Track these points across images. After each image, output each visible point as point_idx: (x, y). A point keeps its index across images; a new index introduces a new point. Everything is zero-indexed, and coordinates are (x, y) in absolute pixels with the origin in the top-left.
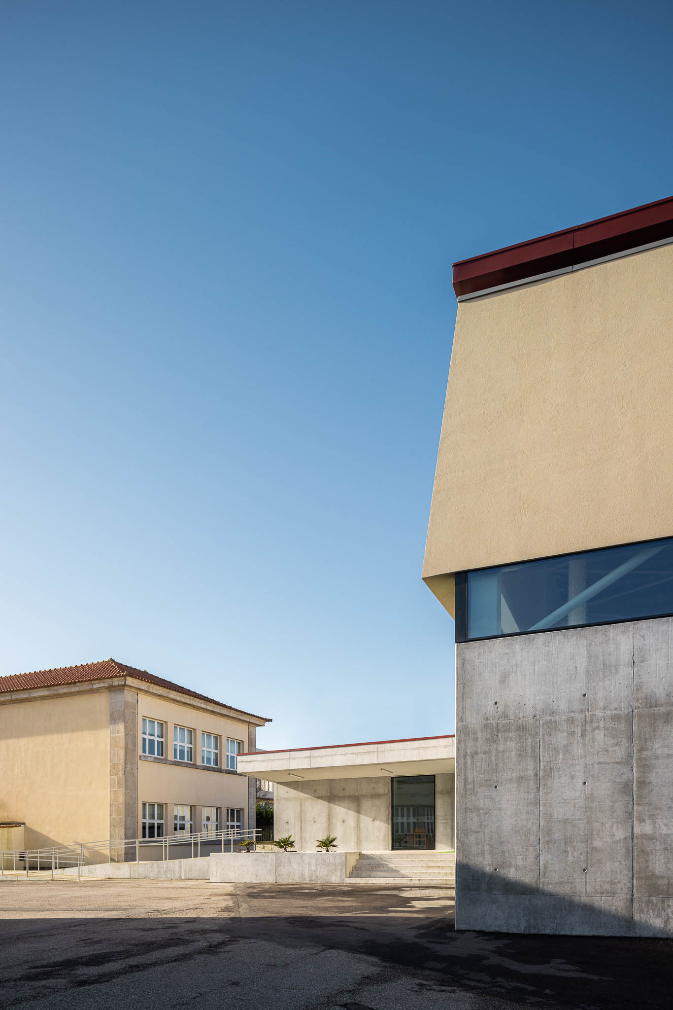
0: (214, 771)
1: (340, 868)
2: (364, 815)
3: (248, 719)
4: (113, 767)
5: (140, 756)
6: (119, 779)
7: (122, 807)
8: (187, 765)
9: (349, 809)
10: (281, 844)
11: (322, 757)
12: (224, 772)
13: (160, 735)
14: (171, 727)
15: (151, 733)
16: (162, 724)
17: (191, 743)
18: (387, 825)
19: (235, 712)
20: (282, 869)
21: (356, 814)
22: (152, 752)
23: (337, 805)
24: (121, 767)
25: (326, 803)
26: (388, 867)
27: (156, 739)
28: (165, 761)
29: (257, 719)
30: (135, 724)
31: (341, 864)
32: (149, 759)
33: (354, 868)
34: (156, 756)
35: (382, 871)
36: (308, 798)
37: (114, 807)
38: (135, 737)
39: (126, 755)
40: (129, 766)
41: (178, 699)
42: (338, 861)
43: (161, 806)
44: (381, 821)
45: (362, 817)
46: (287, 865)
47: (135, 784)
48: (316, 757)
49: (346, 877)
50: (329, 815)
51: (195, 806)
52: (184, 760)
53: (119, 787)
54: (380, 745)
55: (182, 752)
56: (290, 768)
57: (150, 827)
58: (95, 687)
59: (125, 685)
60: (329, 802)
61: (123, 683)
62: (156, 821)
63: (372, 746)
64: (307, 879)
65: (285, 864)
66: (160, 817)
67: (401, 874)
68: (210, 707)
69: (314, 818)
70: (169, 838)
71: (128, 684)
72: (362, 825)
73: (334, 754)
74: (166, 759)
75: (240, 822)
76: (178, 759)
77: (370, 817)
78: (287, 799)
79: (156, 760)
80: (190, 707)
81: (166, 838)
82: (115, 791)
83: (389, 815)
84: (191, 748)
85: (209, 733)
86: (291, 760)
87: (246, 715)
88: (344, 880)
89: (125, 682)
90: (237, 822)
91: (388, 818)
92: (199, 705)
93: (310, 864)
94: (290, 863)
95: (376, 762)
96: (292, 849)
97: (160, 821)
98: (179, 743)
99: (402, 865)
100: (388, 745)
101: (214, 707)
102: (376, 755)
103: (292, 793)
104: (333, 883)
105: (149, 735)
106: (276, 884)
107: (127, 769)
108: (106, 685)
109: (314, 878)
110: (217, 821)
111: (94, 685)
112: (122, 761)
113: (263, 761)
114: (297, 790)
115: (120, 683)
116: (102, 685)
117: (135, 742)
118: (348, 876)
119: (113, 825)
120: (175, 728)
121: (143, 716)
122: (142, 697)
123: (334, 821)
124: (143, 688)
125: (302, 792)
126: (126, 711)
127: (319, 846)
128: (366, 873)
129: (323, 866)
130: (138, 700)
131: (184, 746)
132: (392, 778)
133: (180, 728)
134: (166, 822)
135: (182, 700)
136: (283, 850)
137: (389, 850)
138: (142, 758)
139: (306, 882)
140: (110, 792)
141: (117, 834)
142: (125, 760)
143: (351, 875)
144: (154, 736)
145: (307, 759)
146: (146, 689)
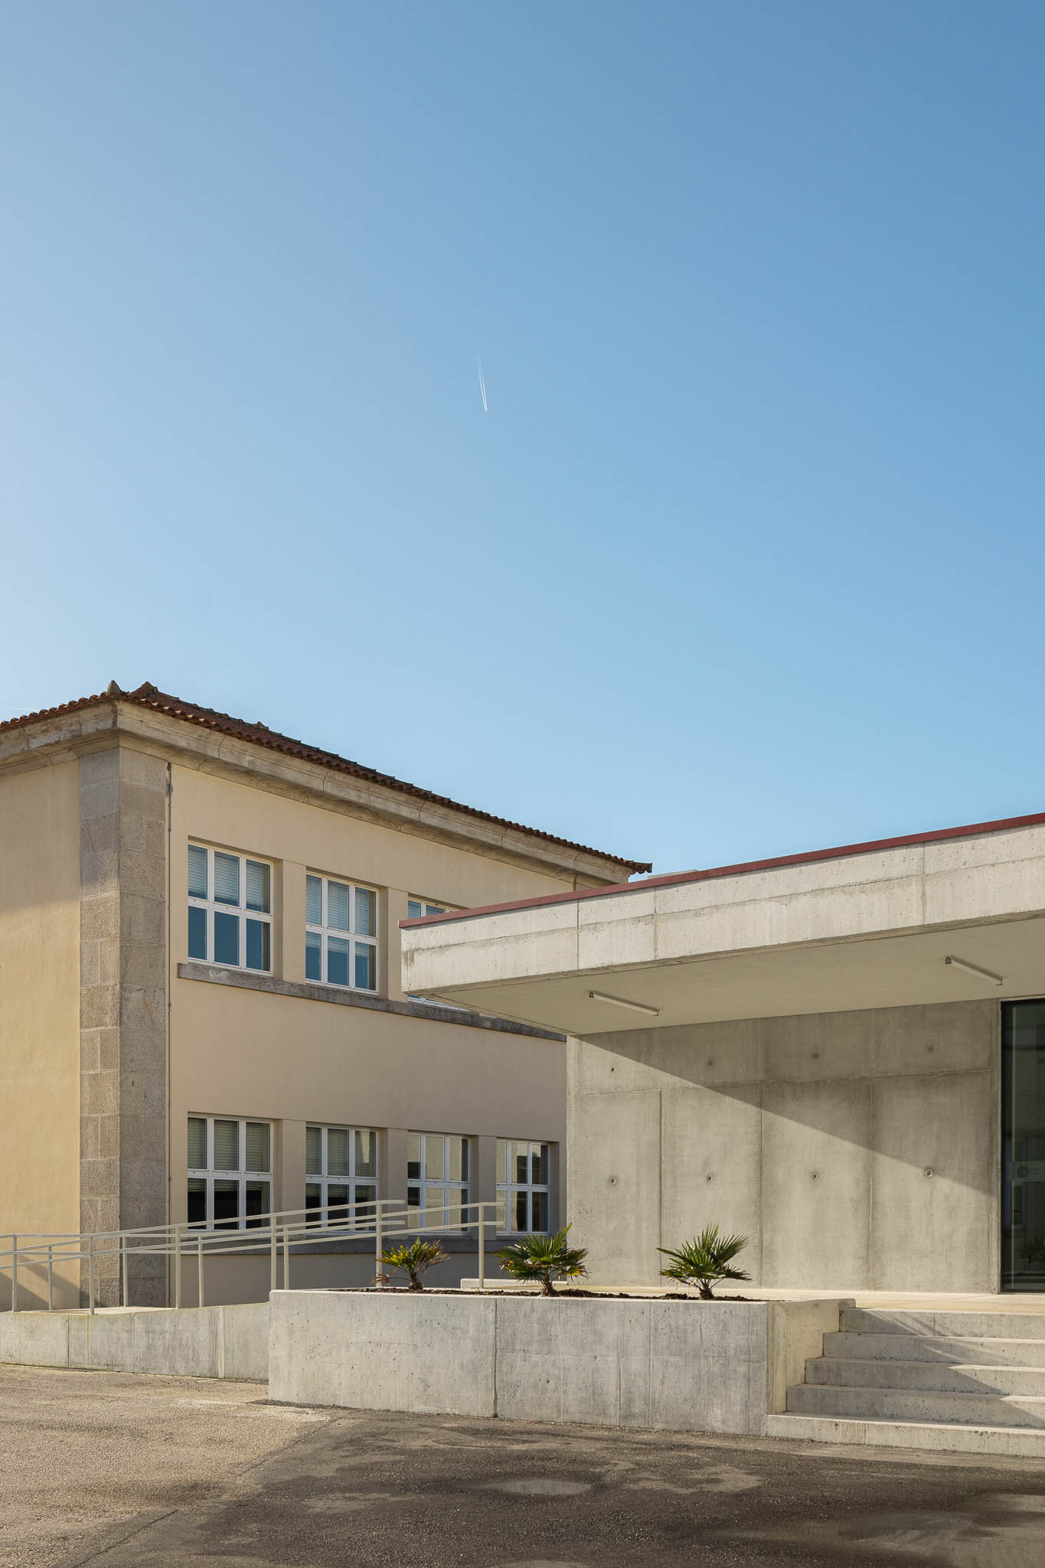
0: (453, 1021)
1: (742, 1369)
2: (892, 1156)
3: (568, 861)
4: (90, 999)
5: (180, 965)
6: (105, 1041)
7: (113, 1127)
8: (354, 1001)
9: (833, 1133)
10: (529, 1262)
11: (697, 913)
12: (488, 1024)
13: (259, 901)
14: (294, 881)
15: (225, 894)
16: (267, 867)
17: (372, 933)
18: (983, 1197)
19: (522, 835)
20: (519, 1362)
21: (862, 1150)
22: (226, 952)
23: (791, 1116)
24: (110, 1000)
25: (751, 1110)
26: (957, 1373)
27: (243, 914)
28: (276, 987)
29: (600, 862)
30: (158, 862)
31: (748, 1352)
32: (212, 975)
33: (811, 1374)
34: (242, 966)
35: (931, 1389)
36: (685, 1090)
37: (91, 1128)
38: (158, 907)
39: (125, 959)
40: (136, 998)
41: (316, 784)
42: (736, 1340)
43: (259, 1127)
44: (958, 1179)
45: (886, 1164)
46: (535, 1347)
47: (160, 1055)
48: (673, 915)
49: (771, 1410)
50: (761, 1152)
51: (383, 1129)
52: (346, 982)
53: (106, 1065)
54: (932, 849)
55: (338, 960)
56: (582, 966)
57: (218, 1195)
58: (35, 744)
59: (116, 733)
60: (760, 1105)
61: (109, 724)
62: (243, 1177)
63: (899, 853)
64: (612, 1411)
65: (529, 1343)
66: (259, 1162)
67: (1011, 1410)
68: (432, 817)
69: (707, 1163)
70: (290, 1229)
71: (127, 728)
72: (886, 1191)
73: (745, 897)
74: (278, 980)
75: (545, 1182)
76: (324, 981)
77: (916, 1164)
78: (612, 1096)
79: (239, 981)
80: (365, 817)
81: (281, 1230)
82: (95, 1077)
83: (991, 1154)
84: (372, 948)
85: (438, 902)
86: (584, 936)
87: (561, 848)
88: (759, 1422)
89: (115, 723)
90: (536, 1181)
91: (989, 1165)
92: (392, 808)
93: (623, 1351)
94: (547, 1340)
95: (914, 920)
96: (573, 1282)
97: (255, 1177)
98: (325, 931)
99: (1021, 1364)
100: (966, 845)
101: (445, 817)
102: (914, 889)
103: (631, 1071)
104: (714, 1435)
105: (217, 899)
106: (492, 1424)
107: (130, 1006)
108: (63, 735)
109: (638, 1407)
110: (464, 1178)
111: (31, 740)
112: (113, 981)
113: (489, 942)
114: (647, 1063)
115: (102, 726)
116: (53, 737)
117: (161, 920)
118: (780, 1403)
119: (89, 1185)
120: (313, 881)
121: (191, 838)
122: (184, 776)
123: (780, 1173)
124: (183, 743)
125: (664, 1069)
126: (125, 819)
127: (672, 1273)
128: (858, 1395)
129: (672, 1359)
130: (169, 786)
131: (346, 942)
132: (1007, 1006)
133: (330, 883)
134: (278, 1178)
135: (329, 788)
136: (536, 1285)
137: (990, 1291)
138: (184, 972)
139: (607, 1422)
140: (81, 1076)
141: (99, 1213)
142: (122, 977)
143: (795, 1403)
144: (234, 903)
145: (642, 925)
146: (193, 746)
